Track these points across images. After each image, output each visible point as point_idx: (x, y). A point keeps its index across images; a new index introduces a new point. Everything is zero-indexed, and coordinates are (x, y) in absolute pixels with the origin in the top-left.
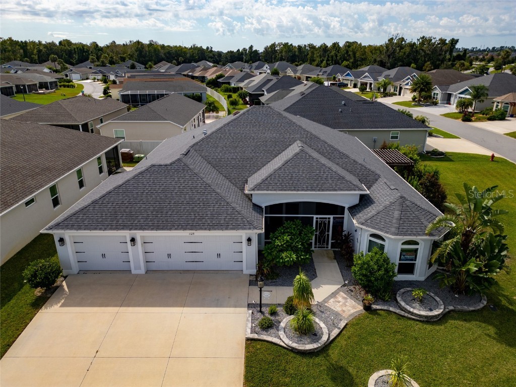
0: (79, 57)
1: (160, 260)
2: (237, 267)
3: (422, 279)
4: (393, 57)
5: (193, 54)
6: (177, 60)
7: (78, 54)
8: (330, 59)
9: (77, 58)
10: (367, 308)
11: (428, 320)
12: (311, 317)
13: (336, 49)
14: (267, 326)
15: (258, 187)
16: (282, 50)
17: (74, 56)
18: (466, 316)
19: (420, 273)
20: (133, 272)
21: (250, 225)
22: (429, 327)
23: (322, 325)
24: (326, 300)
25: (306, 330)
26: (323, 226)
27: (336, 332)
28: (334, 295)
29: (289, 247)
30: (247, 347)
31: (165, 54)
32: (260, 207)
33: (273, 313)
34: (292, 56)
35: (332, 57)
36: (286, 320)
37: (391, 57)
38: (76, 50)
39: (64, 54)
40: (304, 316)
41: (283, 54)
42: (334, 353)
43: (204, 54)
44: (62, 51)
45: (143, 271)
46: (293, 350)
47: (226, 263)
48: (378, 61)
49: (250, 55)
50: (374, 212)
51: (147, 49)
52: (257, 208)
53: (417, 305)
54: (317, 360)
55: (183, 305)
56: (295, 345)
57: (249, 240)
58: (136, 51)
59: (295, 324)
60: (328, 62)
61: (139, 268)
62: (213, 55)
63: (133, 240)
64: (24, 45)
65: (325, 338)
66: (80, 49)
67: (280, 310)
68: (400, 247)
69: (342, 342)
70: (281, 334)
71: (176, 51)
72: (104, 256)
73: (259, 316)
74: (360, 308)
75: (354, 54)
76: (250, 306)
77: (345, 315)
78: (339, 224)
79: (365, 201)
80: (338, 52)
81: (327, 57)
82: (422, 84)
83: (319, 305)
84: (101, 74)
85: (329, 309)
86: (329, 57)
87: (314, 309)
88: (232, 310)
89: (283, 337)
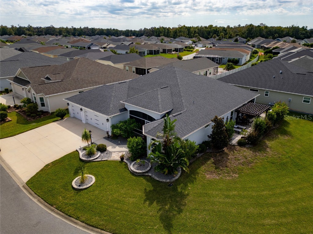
1: (90, 121)
20: (83, 121)
21: (108, 114)
27: (98, 160)
28: (121, 152)
31: (266, 32)
52: (124, 109)
63: (81, 109)
64: (189, 29)
68: (150, 140)
72: (78, 113)
77: (112, 158)
84: (212, 45)
89: (82, 153)
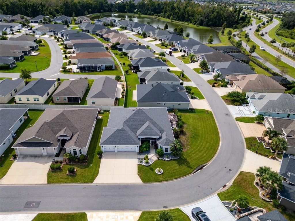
0: (31, 10)
1: (120, 150)
2: (135, 151)
3: (169, 153)
4: (208, 18)
5: (96, 5)
6: (88, 11)
7: (31, 8)
8: (175, 14)
9: (30, 10)
10: (158, 159)
11: (168, 161)
12: (148, 160)
13: (178, 9)
14: (141, 162)
15: (139, 135)
16: (149, 4)
17: (29, 9)
18: (174, 160)
19: (169, 152)
20: (115, 152)
21: (138, 144)
22: (167, 162)
23: (150, 162)
24: (151, 158)
25: (147, 163)
26: (152, 142)
27: (152, 163)
28: (153, 156)
29: (145, 147)
30: (138, 165)
32: (140, 139)
33: (142, 160)
34: (154, 9)
35: (176, 13)
36: (144, 161)
37: (207, 18)
38: (30, 5)
39: (23, 8)
40: (147, 161)
41: (149, 7)
42: (151, 166)
43: (103, 4)
44: (21, 5)
45: (117, 152)
46: (145, 166)
47: (133, 150)
48: (200, 20)
49: (130, 6)
50: (161, 141)
51: (70, 3)
52: (139, 139)
53: (166, 158)
54: (149, 167)
55: (126, 158)
56: (145, 165)
57: (138, 146)
58: (64, 5)
59: (145, 162)
60: (174, 16)
61: (116, 151)
62: (108, 5)
63: (116, 146)
65: (150, 164)
66: (32, 5)
67: (143, 159)
68: (165, 148)
69: (153, 164)
70: (143, 163)
71: (87, 4)
72: (109, 149)
73: (140, 160)
74: (157, 159)
75: (188, 13)
76: (138, 158)
77: (154, 160)
78: (156, 142)
79: (160, 138)
80: (179, 11)
81: (173, 12)
82: (203, 64)
83: (150, 158)
84: (53, 32)
85: (151, 159)
86: (174, 13)
87: (149, 159)
88: (135, 159)
89: (144, 164)
